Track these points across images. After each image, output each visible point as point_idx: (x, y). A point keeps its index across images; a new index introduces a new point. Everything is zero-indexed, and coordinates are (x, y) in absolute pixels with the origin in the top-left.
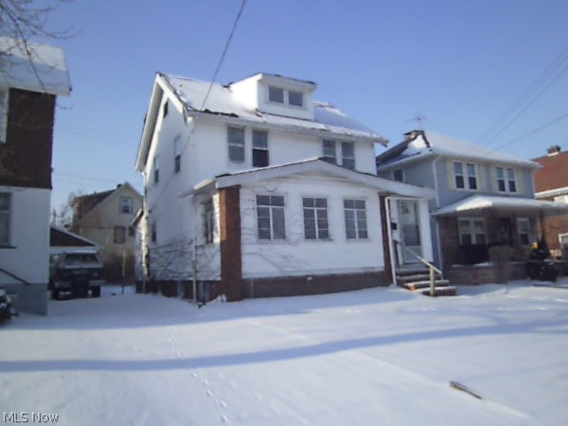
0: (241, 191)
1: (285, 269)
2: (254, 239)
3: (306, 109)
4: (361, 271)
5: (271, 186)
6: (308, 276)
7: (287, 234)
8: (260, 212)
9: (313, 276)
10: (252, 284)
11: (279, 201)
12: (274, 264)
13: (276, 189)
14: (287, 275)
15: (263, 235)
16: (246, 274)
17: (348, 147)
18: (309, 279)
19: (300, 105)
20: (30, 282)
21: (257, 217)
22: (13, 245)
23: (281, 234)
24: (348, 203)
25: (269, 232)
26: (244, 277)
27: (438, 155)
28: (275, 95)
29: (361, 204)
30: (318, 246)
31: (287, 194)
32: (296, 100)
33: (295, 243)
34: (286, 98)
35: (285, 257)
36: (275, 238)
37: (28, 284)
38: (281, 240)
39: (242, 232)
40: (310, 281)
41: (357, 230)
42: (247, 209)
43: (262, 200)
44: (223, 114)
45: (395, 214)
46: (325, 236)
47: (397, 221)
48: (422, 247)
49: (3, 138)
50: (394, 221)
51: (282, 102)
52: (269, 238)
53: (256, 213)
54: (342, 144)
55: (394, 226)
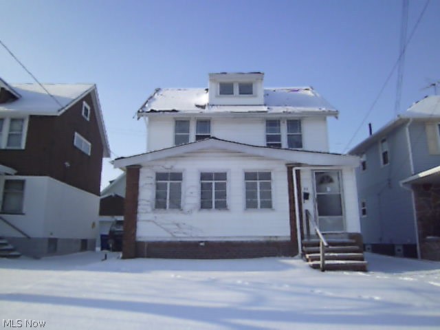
0: (141, 170)
1: (177, 235)
2: (149, 209)
3: (256, 96)
4: (262, 240)
5: (168, 165)
6: (202, 242)
7: (182, 205)
8: (158, 187)
9: (206, 242)
10: (146, 246)
11: (178, 176)
12: (167, 230)
13: (172, 167)
14: (179, 240)
15: (160, 204)
16: (140, 237)
17: (295, 124)
18: (202, 244)
19: (251, 93)
20: (31, 236)
21: (154, 191)
22: (24, 212)
23: (177, 205)
24: (249, 176)
25: (165, 203)
26: (139, 240)
27: (408, 120)
28: (226, 89)
29: (267, 176)
30: (214, 216)
31: (184, 170)
32: (246, 90)
33: (190, 212)
34: (236, 90)
35: (177, 225)
36: (170, 208)
37: (29, 238)
38: (177, 210)
39: (139, 203)
40: (202, 246)
41: (259, 200)
42: (146, 184)
43: (160, 176)
44: (164, 111)
45: (308, 184)
46: (222, 205)
47: (310, 191)
48: (345, 216)
49: (23, 147)
50: (306, 191)
51: (232, 94)
52: (165, 208)
53: (154, 187)
54: (288, 121)
55: (307, 196)
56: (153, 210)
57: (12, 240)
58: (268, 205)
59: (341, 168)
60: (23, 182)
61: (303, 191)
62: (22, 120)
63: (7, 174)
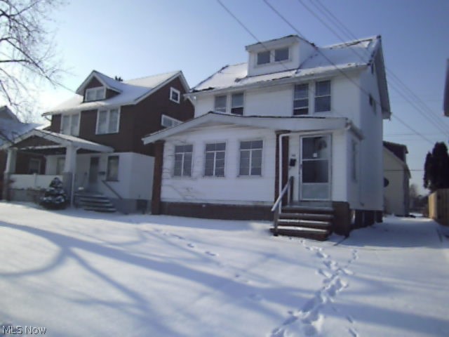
0: (165, 144)
1: (188, 197)
4: (251, 204)
5: (183, 138)
6: (203, 204)
7: (191, 173)
8: (176, 158)
9: (207, 204)
11: (189, 148)
14: (189, 201)
15: (176, 173)
16: (164, 198)
17: (324, 85)
18: (204, 206)
19: (287, 58)
20: (123, 197)
21: (174, 161)
23: (188, 172)
25: (181, 171)
26: (163, 200)
29: (258, 144)
32: (282, 55)
33: (196, 179)
34: (273, 57)
35: (187, 189)
36: (183, 175)
37: (121, 199)
38: (187, 177)
39: (163, 171)
40: (204, 208)
41: (250, 167)
42: (168, 156)
43: (178, 149)
45: (296, 150)
46: (220, 173)
47: (297, 157)
48: (331, 183)
49: (117, 131)
50: (293, 158)
51: (269, 62)
52: (180, 175)
53: (174, 158)
54: (317, 83)
55: (293, 163)
56: (172, 177)
57: (112, 200)
58: (257, 172)
59: (331, 131)
60: (117, 157)
61: (290, 157)
62: (117, 110)
63: (109, 152)
